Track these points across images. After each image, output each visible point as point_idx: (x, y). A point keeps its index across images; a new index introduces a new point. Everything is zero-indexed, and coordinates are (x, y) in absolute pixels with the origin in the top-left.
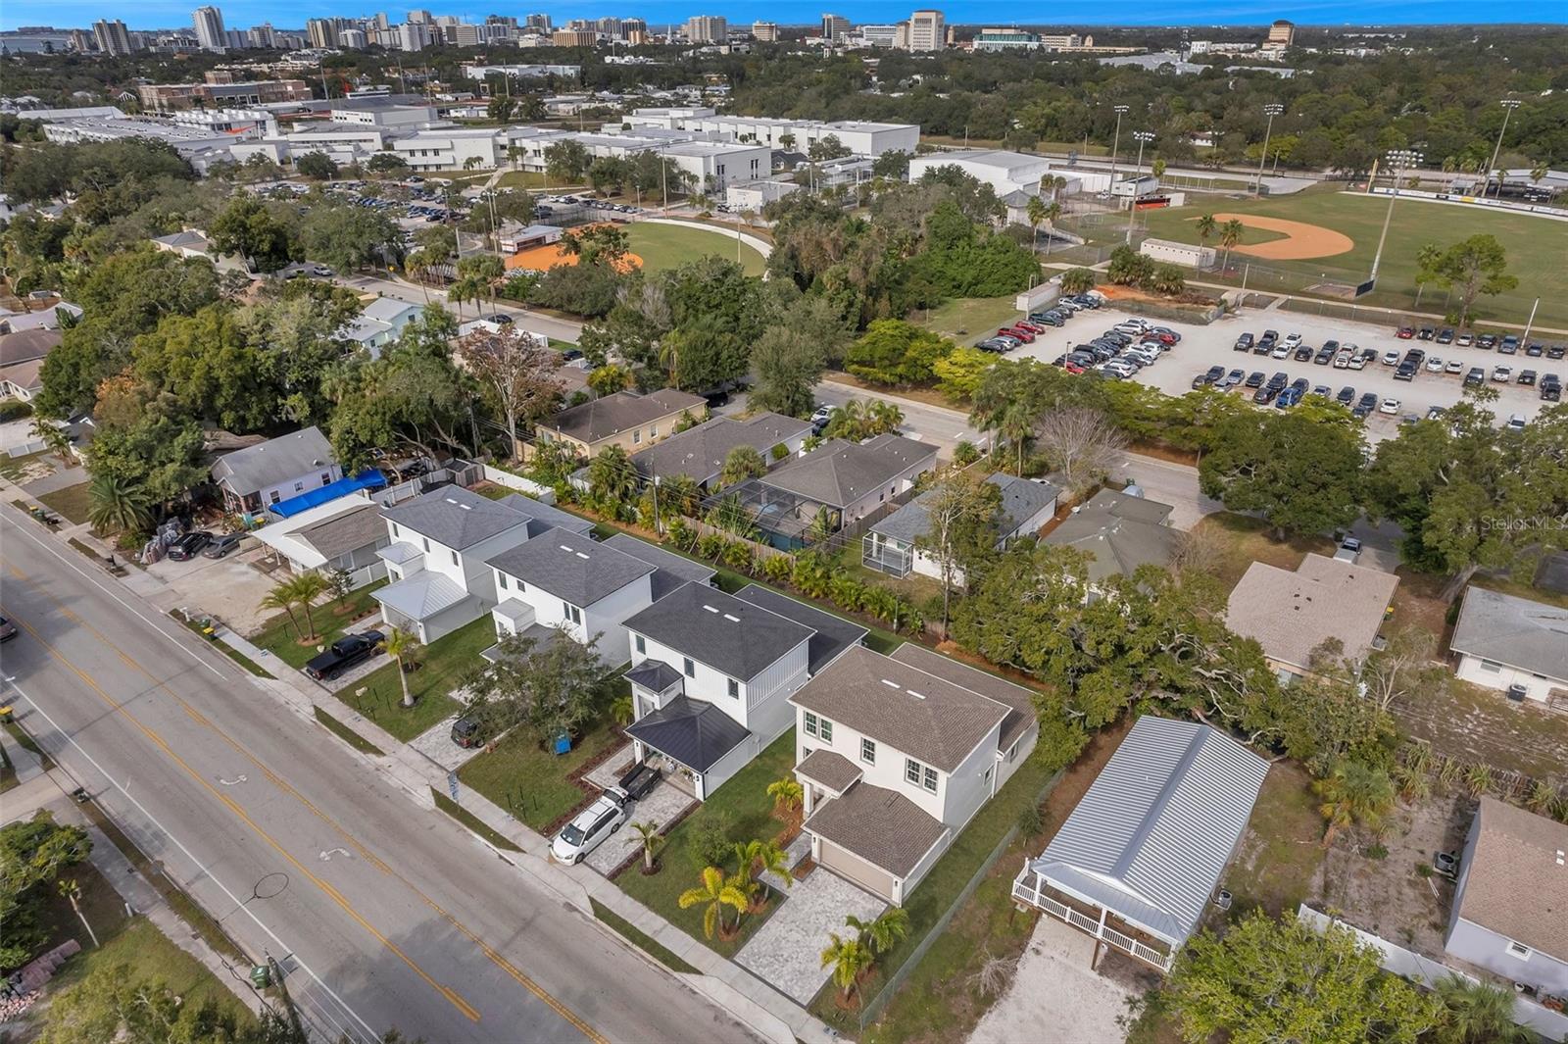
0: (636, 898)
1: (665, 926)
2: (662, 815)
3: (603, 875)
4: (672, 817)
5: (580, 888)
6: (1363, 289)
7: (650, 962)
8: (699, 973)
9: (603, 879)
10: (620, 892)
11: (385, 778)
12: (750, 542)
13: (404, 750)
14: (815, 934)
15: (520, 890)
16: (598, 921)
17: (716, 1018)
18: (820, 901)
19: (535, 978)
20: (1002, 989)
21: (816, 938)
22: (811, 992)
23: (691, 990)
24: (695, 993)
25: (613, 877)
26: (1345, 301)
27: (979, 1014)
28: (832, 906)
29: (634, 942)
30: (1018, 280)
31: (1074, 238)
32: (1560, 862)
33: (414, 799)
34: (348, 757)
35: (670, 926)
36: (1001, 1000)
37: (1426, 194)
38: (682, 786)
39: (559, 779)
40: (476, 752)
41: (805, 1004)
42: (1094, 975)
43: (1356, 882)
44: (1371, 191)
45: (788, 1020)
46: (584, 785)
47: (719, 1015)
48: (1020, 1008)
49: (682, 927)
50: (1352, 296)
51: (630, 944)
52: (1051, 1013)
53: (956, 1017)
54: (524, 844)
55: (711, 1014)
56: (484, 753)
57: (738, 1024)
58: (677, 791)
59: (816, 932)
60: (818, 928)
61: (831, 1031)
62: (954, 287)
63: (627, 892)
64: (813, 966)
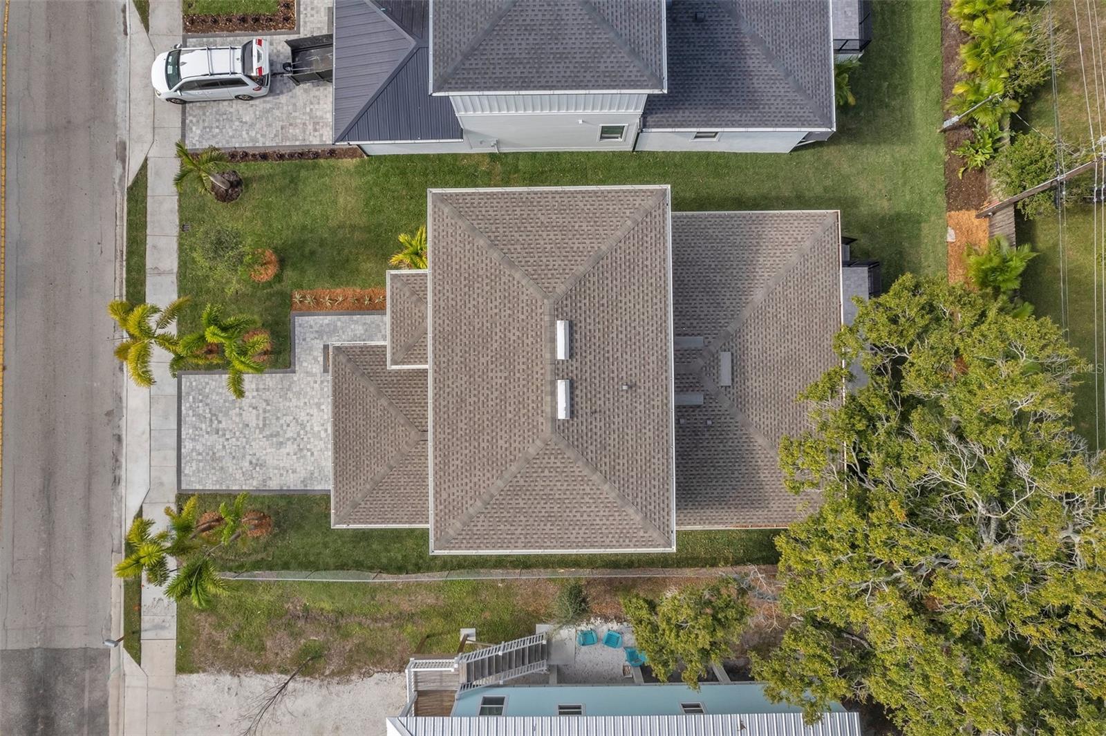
1: (170, 272)
2: (310, 127)
3: (183, 144)
4: (316, 142)
5: (151, 137)
9: (178, 151)
14: (267, 437)
16: (127, 198)
17: (109, 414)
18: (314, 411)
20: (333, 674)
21: (264, 443)
25: (187, 158)
28: (316, 429)
29: (129, 258)
35: (175, 277)
36: (317, 682)
41: (184, 487)
45: (154, 485)
47: (115, 413)
51: (123, 257)
55: (110, 405)
57: (119, 439)
59: (272, 436)
60: (277, 434)
64: (229, 464)
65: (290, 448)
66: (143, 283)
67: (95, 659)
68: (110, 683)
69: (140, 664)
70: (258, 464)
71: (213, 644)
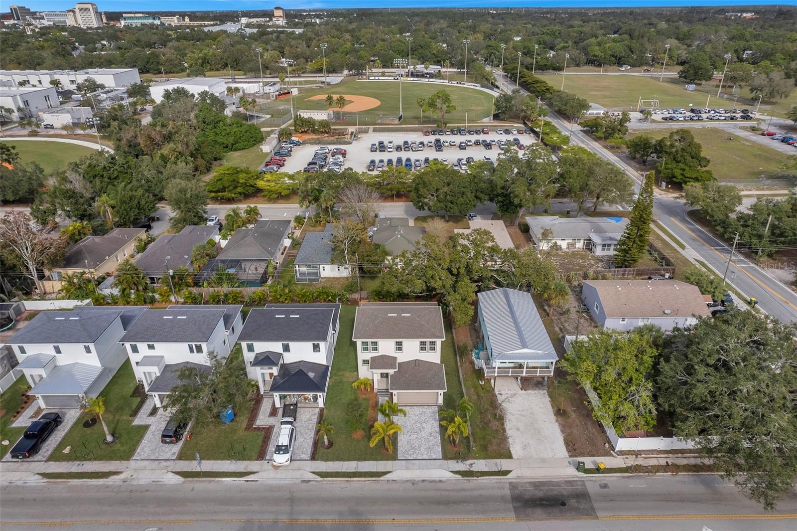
0: (332, 460)
1: (357, 463)
2: (311, 422)
3: (307, 460)
4: (316, 420)
5: (302, 472)
6: (400, 118)
7: (365, 481)
8: (390, 472)
9: (310, 462)
10: (323, 462)
11: (135, 483)
12: (238, 289)
13: (132, 464)
15: (272, 488)
16: (325, 479)
17: (413, 484)
18: (411, 418)
19: (320, 518)
20: (501, 412)
21: (423, 432)
22: (438, 452)
23: (393, 480)
24: (395, 481)
25: (313, 458)
26: (395, 125)
27: (503, 424)
29: (350, 477)
30: (254, 139)
31: (263, 116)
32: (620, 289)
33: (166, 483)
34: (97, 486)
36: (505, 416)
37: (390, 78)
38: (307, 405)
39: (241, 433)
40: (181, 443)
41: (441, 458)
42: (523, 392)
43: (567, 324)
44: (369, 79)
45: (440, 467)
46: (258, 429)
47: (413, 483)
48: (513, 415)
49: (365, 460)
50: (397, 121)
51: (349, 479)
52: (523, 411)
53: (496, 430)
54: (254, 469)
55: (410, 484)
56: (186, 440)
57: (423, 481)
58: (307, 409)
60: (420, 429)
61: (459, 461)
62: (224, 147)
63: (326, 460)
64: (431, 443)
65: (424, 425)
66: (361, 472)
67: (513, 486)
68: (522, 481)
69: (511, 471)
70: (431, 434)
71: (499, 445)
